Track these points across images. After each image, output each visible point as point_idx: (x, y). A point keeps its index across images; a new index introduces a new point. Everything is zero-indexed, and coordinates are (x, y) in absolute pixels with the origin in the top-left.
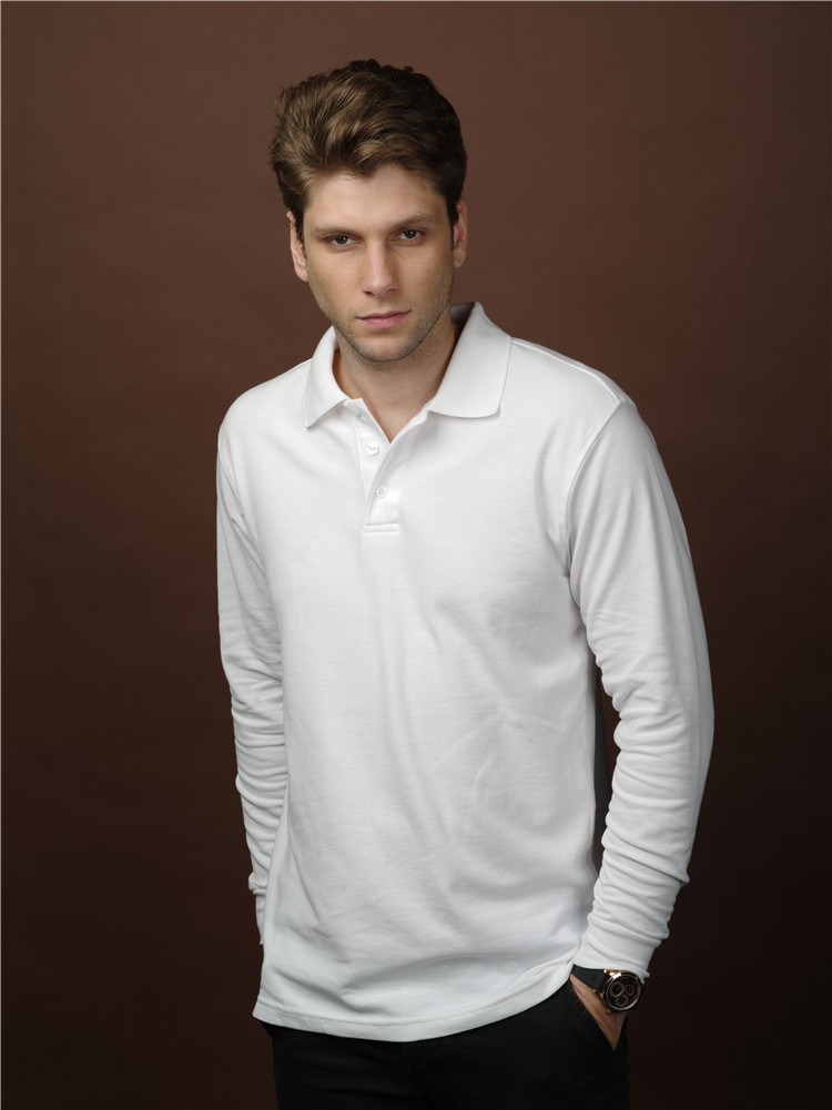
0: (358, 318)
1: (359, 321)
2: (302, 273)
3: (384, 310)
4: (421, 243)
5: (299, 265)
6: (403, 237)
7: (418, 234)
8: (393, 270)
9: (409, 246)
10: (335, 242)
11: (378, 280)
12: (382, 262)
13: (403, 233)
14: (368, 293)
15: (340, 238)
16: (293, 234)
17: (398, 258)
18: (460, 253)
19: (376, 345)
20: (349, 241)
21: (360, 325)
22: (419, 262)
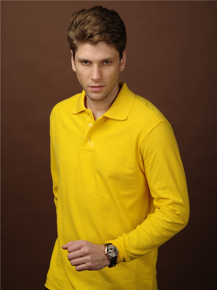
0: (89, 86)
1: (89, 88)
2: (74, 69)
3: (97, 85)
4: (110, 65)
5: (74, 67)
6: (105, 63)
7: (109, 62)
8: (100, 73)
9: (106, 66)
10: (84, 63)
11: (95, 76)
12: (97, 71)
13: (105, 62)
14: (92, 80)
15: (86, 62)
16: (72, 57)
17: (103, 69)
18: (123, 67)
19: (94, 95)
20: (88, 63)
21: (90, 89)
22: (109, 71)
